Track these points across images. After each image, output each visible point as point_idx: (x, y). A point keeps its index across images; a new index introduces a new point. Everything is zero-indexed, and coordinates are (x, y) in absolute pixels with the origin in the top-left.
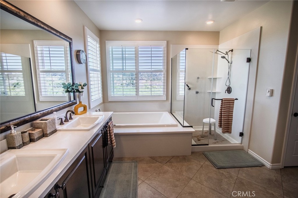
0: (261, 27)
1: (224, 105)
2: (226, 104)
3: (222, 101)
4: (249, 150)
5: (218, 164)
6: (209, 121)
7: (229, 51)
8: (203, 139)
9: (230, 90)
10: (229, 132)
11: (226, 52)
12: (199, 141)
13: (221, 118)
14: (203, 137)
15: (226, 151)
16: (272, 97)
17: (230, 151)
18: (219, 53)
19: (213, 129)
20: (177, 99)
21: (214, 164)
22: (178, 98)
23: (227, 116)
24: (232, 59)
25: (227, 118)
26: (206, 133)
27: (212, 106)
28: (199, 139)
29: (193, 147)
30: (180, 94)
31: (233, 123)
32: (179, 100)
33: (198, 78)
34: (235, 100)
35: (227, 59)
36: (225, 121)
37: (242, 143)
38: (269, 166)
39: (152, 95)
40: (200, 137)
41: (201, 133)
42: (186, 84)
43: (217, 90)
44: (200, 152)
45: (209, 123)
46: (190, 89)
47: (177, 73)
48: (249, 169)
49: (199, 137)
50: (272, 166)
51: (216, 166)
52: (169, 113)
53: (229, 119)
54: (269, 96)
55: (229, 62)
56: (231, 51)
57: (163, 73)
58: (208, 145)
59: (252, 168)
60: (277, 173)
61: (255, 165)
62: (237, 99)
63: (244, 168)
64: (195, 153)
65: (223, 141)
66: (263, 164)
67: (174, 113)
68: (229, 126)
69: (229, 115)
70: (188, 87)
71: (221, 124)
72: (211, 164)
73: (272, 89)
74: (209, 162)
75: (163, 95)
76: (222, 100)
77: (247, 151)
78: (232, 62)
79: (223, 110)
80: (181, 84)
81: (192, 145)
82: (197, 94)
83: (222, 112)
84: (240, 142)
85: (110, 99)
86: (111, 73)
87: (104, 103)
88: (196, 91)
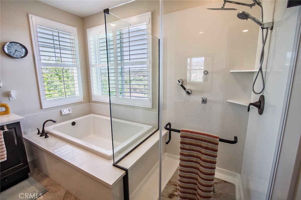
9: (260, 104)
46: (188, 93)
55: (263, 28)
70: (184, 89)
75: (147, 99)
82: (204, 105)
85: (93, 99)
86: (93, 68)
87: (90, 102)
88: (202, 98)
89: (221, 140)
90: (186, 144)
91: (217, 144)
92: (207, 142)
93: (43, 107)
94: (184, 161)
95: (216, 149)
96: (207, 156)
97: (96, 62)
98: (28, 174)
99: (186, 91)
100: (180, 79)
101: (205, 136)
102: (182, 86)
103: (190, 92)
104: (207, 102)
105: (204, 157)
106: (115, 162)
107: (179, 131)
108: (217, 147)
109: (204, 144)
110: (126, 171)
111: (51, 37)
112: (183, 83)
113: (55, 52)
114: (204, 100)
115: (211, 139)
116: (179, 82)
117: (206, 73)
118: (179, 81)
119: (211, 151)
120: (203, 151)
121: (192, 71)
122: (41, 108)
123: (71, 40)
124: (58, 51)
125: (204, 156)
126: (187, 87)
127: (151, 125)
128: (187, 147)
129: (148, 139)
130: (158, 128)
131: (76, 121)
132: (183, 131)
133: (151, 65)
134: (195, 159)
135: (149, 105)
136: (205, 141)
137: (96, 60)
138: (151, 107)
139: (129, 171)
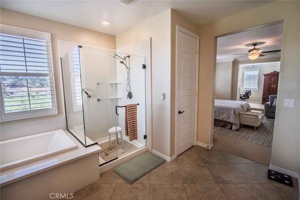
0: (151, 38)
1: (128, 112)
2: (130, 110)
3: (126, 108)
4: (153, 150)
5: (130, 177)
6: (115, 130)
7: (127, 57)
8: (111, 152)
9: (131, 95)
10: (136, 138)
11: (124, 57)
12: (107, 155)
13: (127, 125)
14: (111, 150)
15: (135, 159)
16: (164, 100)
17: (138, 157)
18: (117, 57)
19: (119, 137)
20: (74, 111)
21: (127, 180)
22: (75, 109)
23: (132, 123)
24: (130, 64)
25: (132, 125)
26: (113, 143)
27: (117, 114)
28: (107, 153)
29: (101, 168)
30: (78, 104)
31: (138, 128)
32: (77, 111)
33: (98, 84)
34: (137, 105)
35: (126, 65)
36: (131, 128)
37: (147, 145)
38: (169, 160)
39: (32, 109)
40: (108, 150)
41: (108, 145)
42: (85, 91)
43: (119, 96)
44: (110, 170)
45: (115, 132)
46: (90, 96)
47: (71, 78)
48: (156, 170)
49: (106, 151)
50: (171, 159)
51: (128, 181)
52: (64, 130)
53: (134, 126)
54: (162, 99)
55: (127, 68)
56: (128, 57)
57: (48, 77)
58: (117, 158)
59: (158, 167)
60: (175, 164)
61: (160, 164)
62: (138, 104)
63: (152, 171)
64: (104, 174)
65: (131, 147)
66: (165, 160)
67: (72, 128)
68: (135, 132)
69: (133, 122)
70: (88, 94)
71: (128, 132)
72: (124, 181)
73: (164, 93)
74: (122, 179)
75: (52, 107)
76: (126, 106)
77: (151, 151)
78: (130, 67)
79: (128, 118)
80: (77, 91)
81: (100, 166)
82: (99, 102)
83: (127, 119)
84: (145, 145)
88: (97, 99)
104: (100, 100)
116: (83, 90)
130: (67, 129)
133: (54, 77)
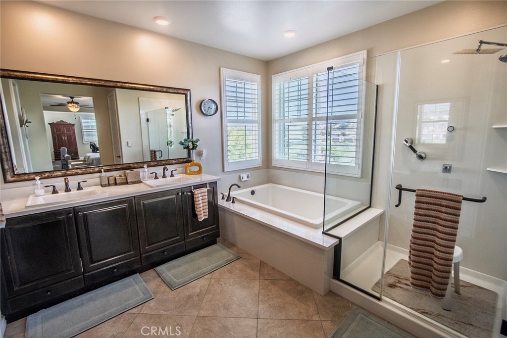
42: (409, 144)
46: (420, 157)
57: (356, 120)
58: (379, 299)
70: (415, 151)
75: (354, 164)
85: (274, 164)
86: (277, 124)
87: (268, 168)
88: (444, 165)
89: (465, 199)
90: (423, 203)
91: (460, 202)
92: (448, 200)
93: (226, 170)
94: (419, 221)
95: (459, 207)
96: (447, 215)
97: (280, 117)
98: (217, 239)
99: (417, 155)
100: (408, 138)
101: (446, 195)
102: (411, 147)
103: (423, 155)
104: (452, 171)
105: (443, 216)
106: (325, 230)
107: (414, 191)
108: (461, 205)
109: (444, 202)
110: (340, 239)
111: (234, 90)
112: (412, 142)
113: (237, 107)
114: (446, 168)
115: (454, 198)
116: (407, 142)
117: (451, 129)
118: (405, 141)
119: (453, 210)
120: (443, 209)
121: (423, 124)
122: (223, 170)
123: (253, 91)
124: (242, 105)
125: (444, 214)
126: (419, 149)
127: (359, 201)
128: (424, 206)
129: (360, 214)
130: (369, 205)
131: (255, 190)
132: (418, 190)
133: (362, 120)
134: (432, 219)
135: (357, 173)
136: (445, 199)
137: (280, 114)
138: (359, 176)
139: (343, 240)
